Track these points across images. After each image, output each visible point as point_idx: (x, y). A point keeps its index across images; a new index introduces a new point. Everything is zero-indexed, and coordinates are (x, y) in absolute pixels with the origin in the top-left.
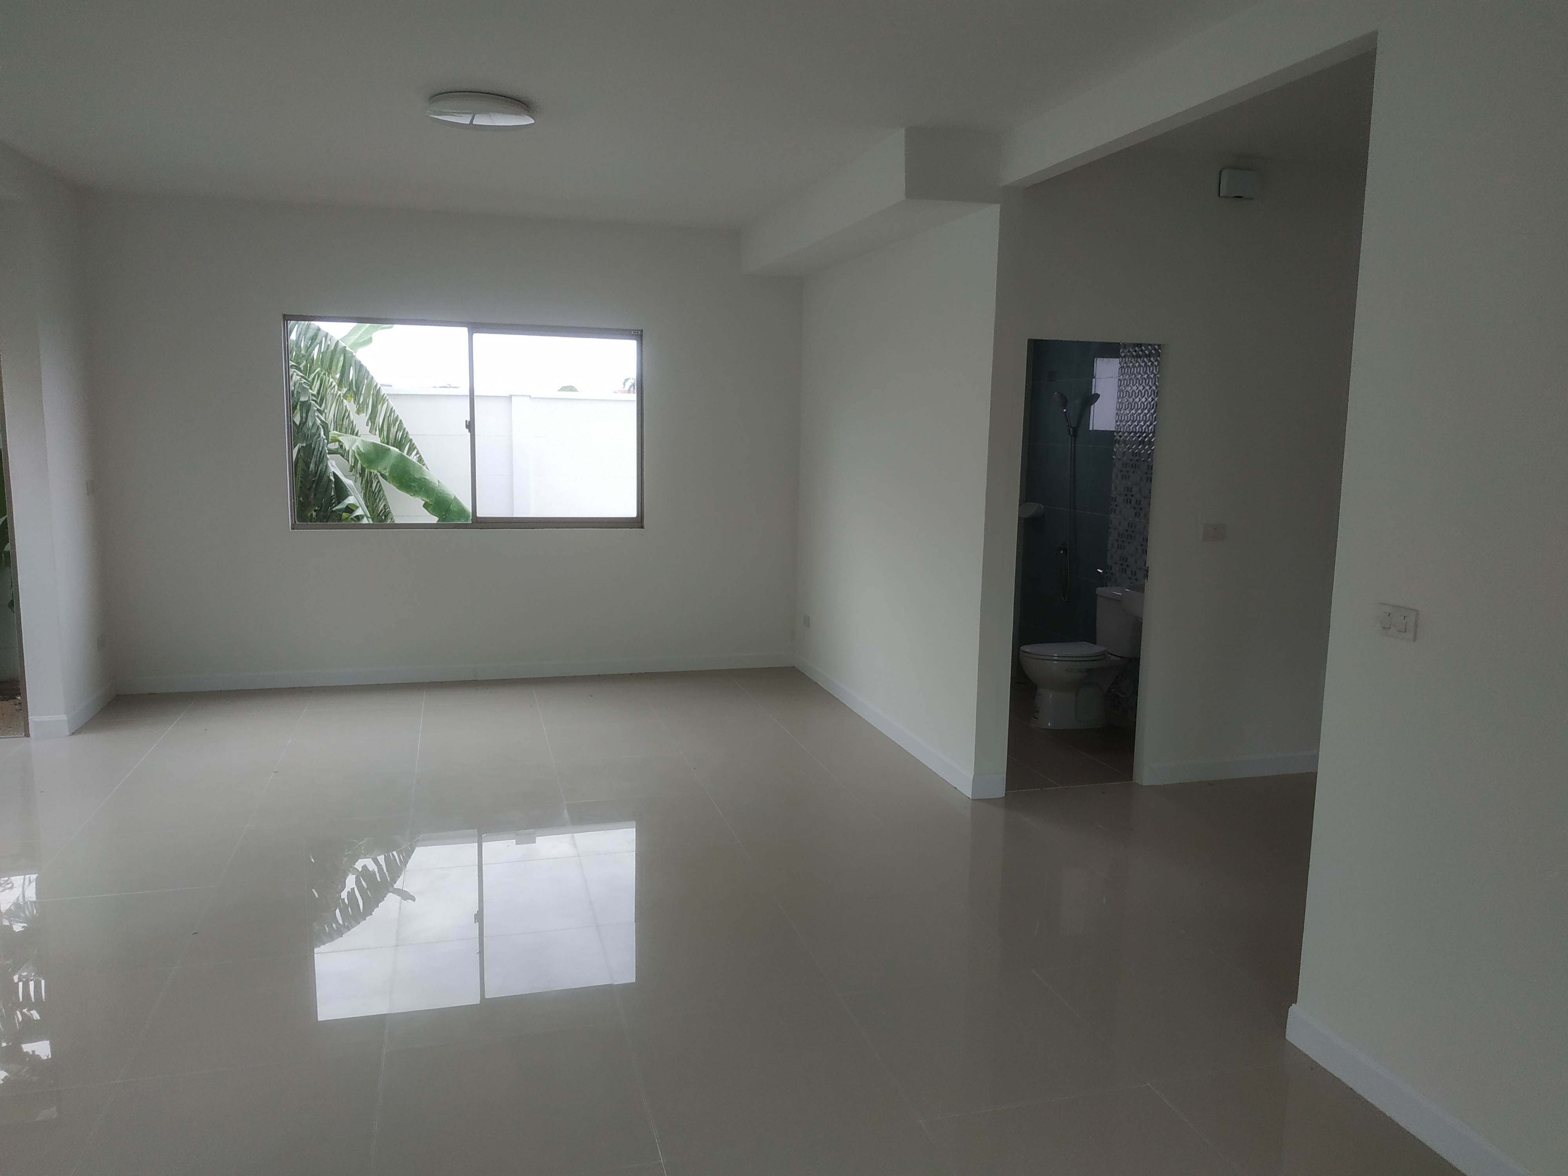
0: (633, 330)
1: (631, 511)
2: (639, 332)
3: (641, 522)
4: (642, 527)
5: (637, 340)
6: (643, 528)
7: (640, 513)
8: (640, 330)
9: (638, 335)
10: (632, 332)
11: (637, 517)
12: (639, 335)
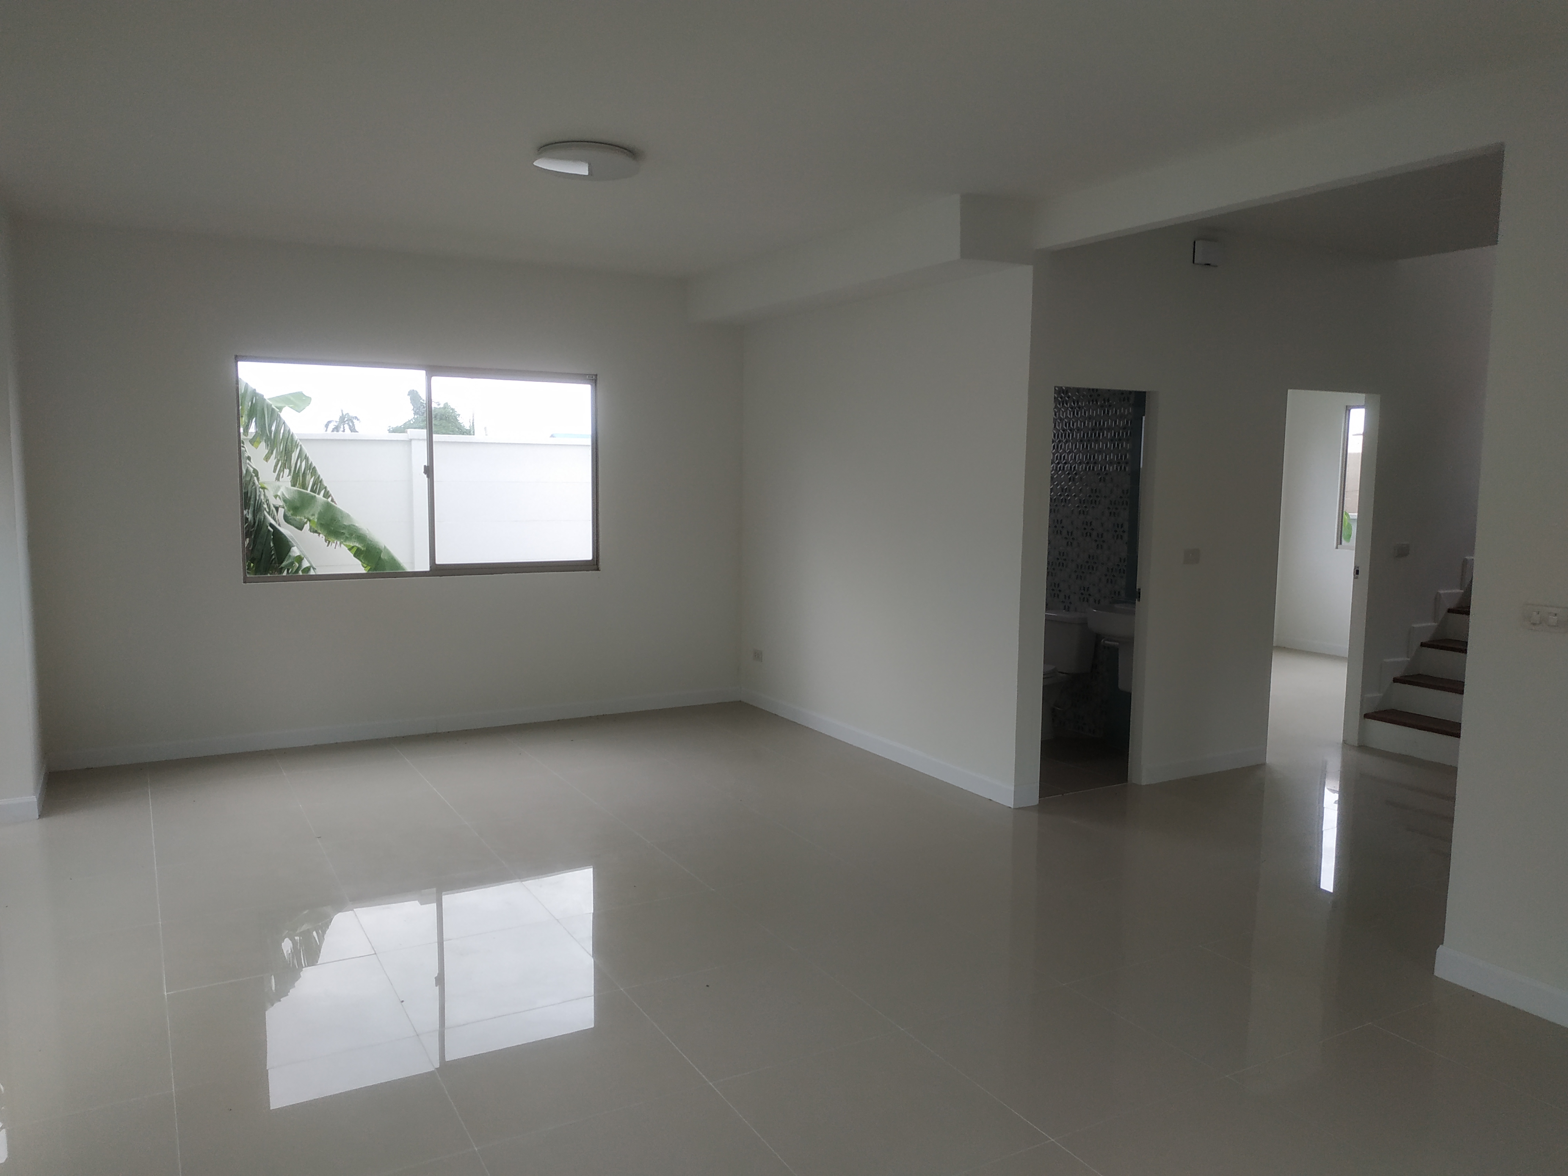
0: (587, 375)
1: (586, 554)
2: (594, 377)
3: (597, 565)
4: (598, 569)
5: (591, 385)
6: (600, 571)
7: (595, 556)
8: (595, 375)
9: (592, 380)
10: (588, 376)
11: (592, 559)
12: (594, 380)
